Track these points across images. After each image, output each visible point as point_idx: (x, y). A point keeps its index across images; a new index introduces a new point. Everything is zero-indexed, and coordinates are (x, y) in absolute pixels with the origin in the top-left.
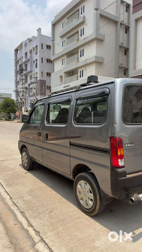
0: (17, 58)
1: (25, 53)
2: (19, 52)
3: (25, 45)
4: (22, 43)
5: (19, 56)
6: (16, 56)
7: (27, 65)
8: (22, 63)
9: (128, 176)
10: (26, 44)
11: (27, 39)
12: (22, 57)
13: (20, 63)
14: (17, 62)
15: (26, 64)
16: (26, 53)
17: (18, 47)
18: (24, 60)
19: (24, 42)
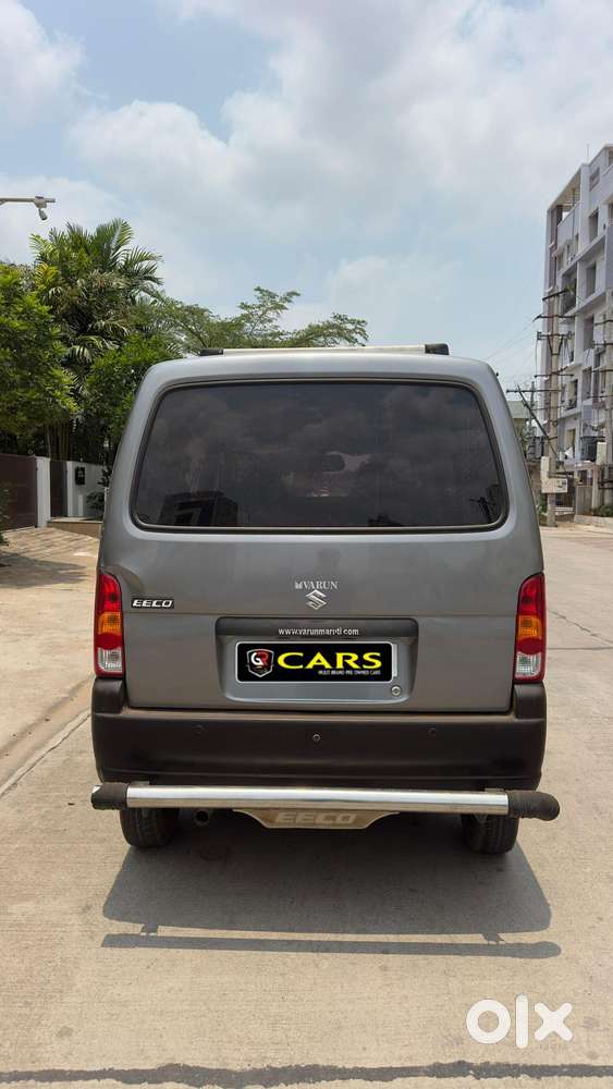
0: (556, 244)
1: (588, 214)
2: (565, 214)
3: (592, 178)
4: (578, 174)
5: (565, 235)
6: (554, 234)
7: (594, 268)
8: (574, 261)
9: (127, 713)
10: (594, 177)
11: (601, 152)
12: (577, 236)
13: (566, 266)
14: (555, 261)
15: (591, 263)
16: (594, 217)
17: (563, 196)
18: (583, 247)
19: (587, 168)
